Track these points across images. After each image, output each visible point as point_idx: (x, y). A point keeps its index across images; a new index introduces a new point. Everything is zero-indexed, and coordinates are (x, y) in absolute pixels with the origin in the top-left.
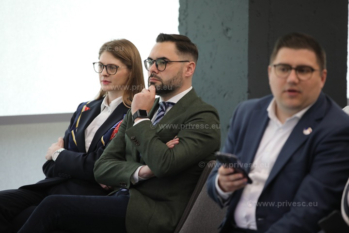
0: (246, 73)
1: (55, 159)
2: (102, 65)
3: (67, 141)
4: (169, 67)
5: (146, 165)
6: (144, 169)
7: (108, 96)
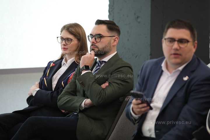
0: (149, 43)
1: (34, 95)
2: (62, 38)
3: (41, 84)
4: (103, 40)
5: (89, 98)
6: (88, 101)
7: (66, 57)
